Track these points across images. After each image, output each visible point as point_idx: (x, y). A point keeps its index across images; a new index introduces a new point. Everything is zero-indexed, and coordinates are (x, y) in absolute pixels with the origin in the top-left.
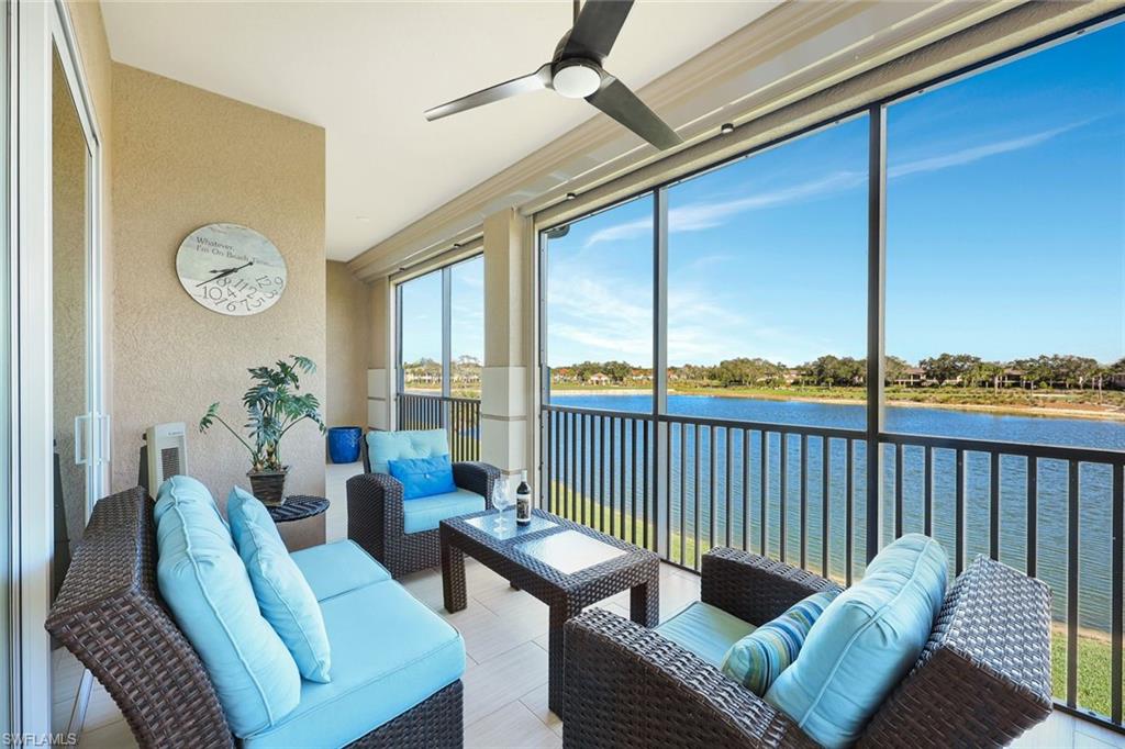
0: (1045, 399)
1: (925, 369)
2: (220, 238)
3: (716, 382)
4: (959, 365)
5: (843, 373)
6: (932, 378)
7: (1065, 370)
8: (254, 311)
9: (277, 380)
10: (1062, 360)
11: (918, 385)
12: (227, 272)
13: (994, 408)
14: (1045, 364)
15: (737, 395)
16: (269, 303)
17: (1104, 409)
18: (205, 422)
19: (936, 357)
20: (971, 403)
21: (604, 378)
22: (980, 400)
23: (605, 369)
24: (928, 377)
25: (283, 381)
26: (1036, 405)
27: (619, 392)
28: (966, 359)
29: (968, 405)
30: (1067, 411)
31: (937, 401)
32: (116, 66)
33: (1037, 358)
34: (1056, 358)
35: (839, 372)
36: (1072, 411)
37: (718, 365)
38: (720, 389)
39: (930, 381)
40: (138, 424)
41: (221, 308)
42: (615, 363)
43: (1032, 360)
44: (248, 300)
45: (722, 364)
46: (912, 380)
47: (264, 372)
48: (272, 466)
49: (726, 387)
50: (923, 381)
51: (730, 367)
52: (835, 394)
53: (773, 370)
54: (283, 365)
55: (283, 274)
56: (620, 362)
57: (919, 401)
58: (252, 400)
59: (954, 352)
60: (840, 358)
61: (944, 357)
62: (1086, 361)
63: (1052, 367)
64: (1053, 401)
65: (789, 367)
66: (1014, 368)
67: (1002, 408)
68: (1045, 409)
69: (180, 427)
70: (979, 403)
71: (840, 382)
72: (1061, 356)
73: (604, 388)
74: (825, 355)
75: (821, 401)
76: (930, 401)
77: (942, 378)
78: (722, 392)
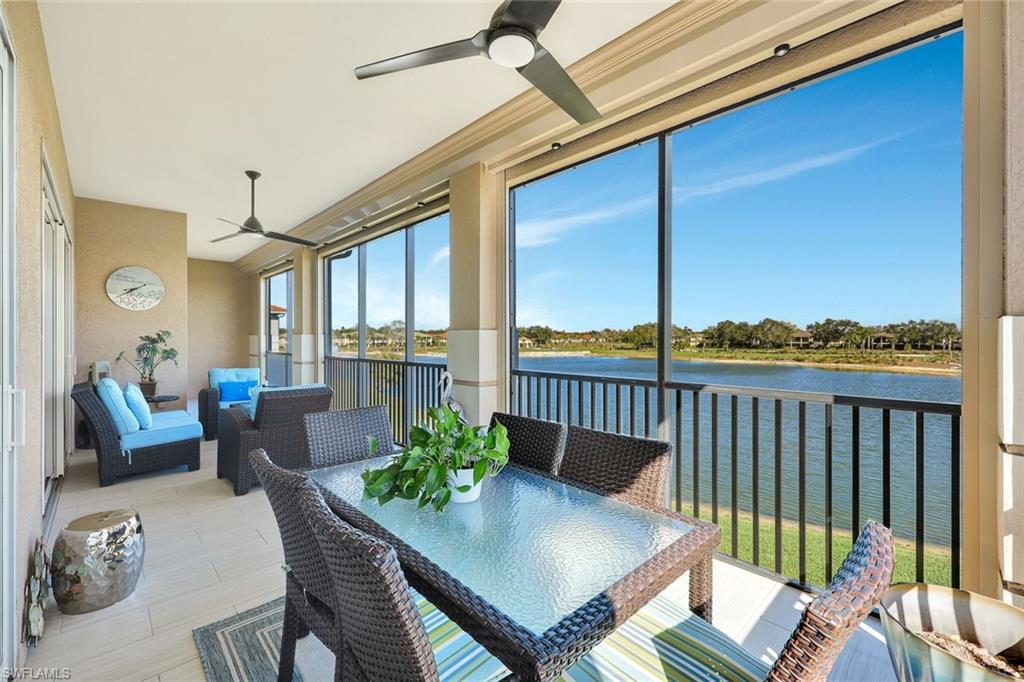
0: (904, 359)
1: (812, 333)
2: (128, 274)
3: (629, 345)
4: (841, 328)
5: (739, 336)
6: (818, 340)
7: (930, 334)
8: (147, 308)
9: (154, 341)
10: (927, 324)
11: (807, 346)
12: (132, 290)
13: (862, 366)
14: (914, 328)
15: (646, 357)
16: (155, 304)
17: (949, 367)
18: (118, 359)
19: (822, 322)
20: (843, 362)
21: (528, 341)
22: (851, 360)
23: (529, 333)
24: (815, 339)
25: (157, 342)
26: (896, 364)
27: (540, 354)
28: (846, 323)
29: (840, 364)
30: (921, 368)
31: (814, 361)
32: (77, 198)
33: (907, 323)
34: (922, 322)
35: (735, 335)
36: (925, 369)
37: (632, 329)
38: (632, 351)
39: (817, 344)
40: (87, 362)
41: (129, 307)
42: (538, 327)
43: (903, 325)
44: (143, 303)
45: (635, 328)
46: (801, 342)
47: (148, 338)
48: (150, 380)
49: (637, 349)
50: (811, 343)
51: (641, 331)
52: (729, 355)
53: (680, 334)
54: (158, 335)
55: (162, 289)
56: (543, 326)
57: (800, 361)
58: (140, 350)
59: (837, 317)
60: (737, 323)
61: (829, 322)
62: (947, 325)
63: (920, 330)
64: (910, 360)
65: (694, 330)
66: (888, 331)
67: (868, 367)
68: (903, 367)
69: (108, 363)
70: (849, 363)
71: (736, 344)
72: (927, 321)
73: (528, 350)
74: (723, 320)
75: (717, 361)
76: (809, 361)
77: (827, 341)
78: (634, 354)
